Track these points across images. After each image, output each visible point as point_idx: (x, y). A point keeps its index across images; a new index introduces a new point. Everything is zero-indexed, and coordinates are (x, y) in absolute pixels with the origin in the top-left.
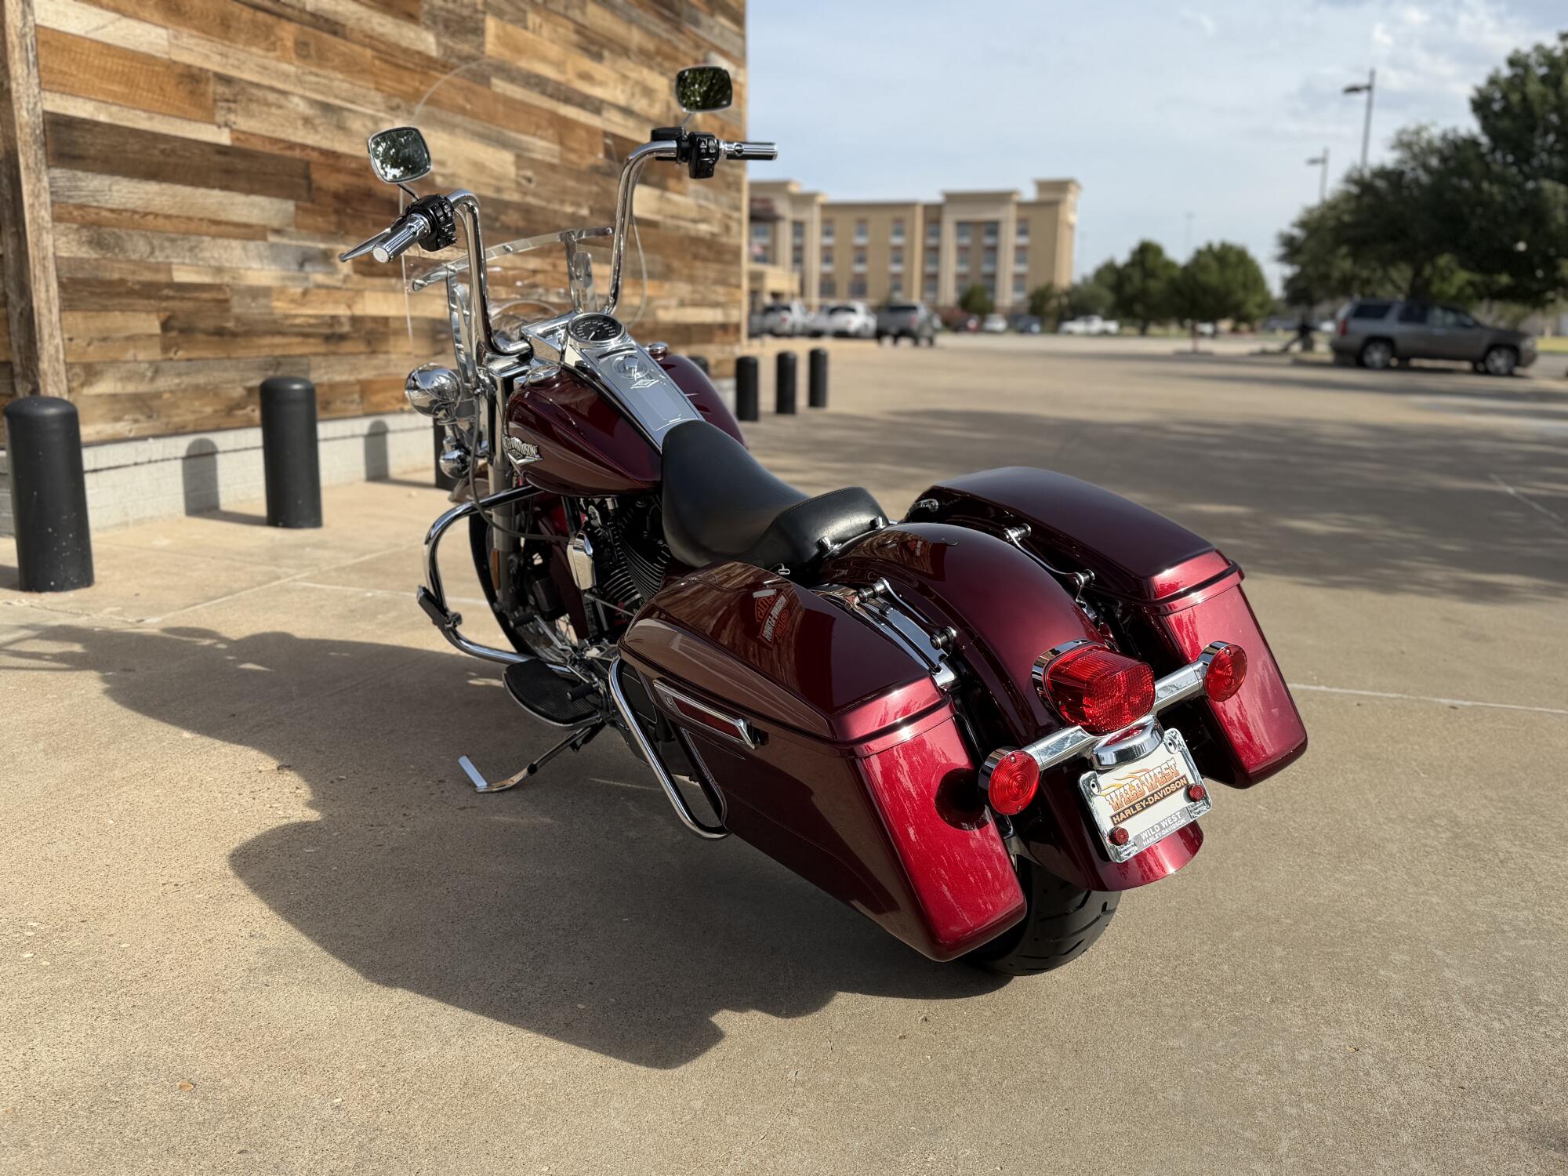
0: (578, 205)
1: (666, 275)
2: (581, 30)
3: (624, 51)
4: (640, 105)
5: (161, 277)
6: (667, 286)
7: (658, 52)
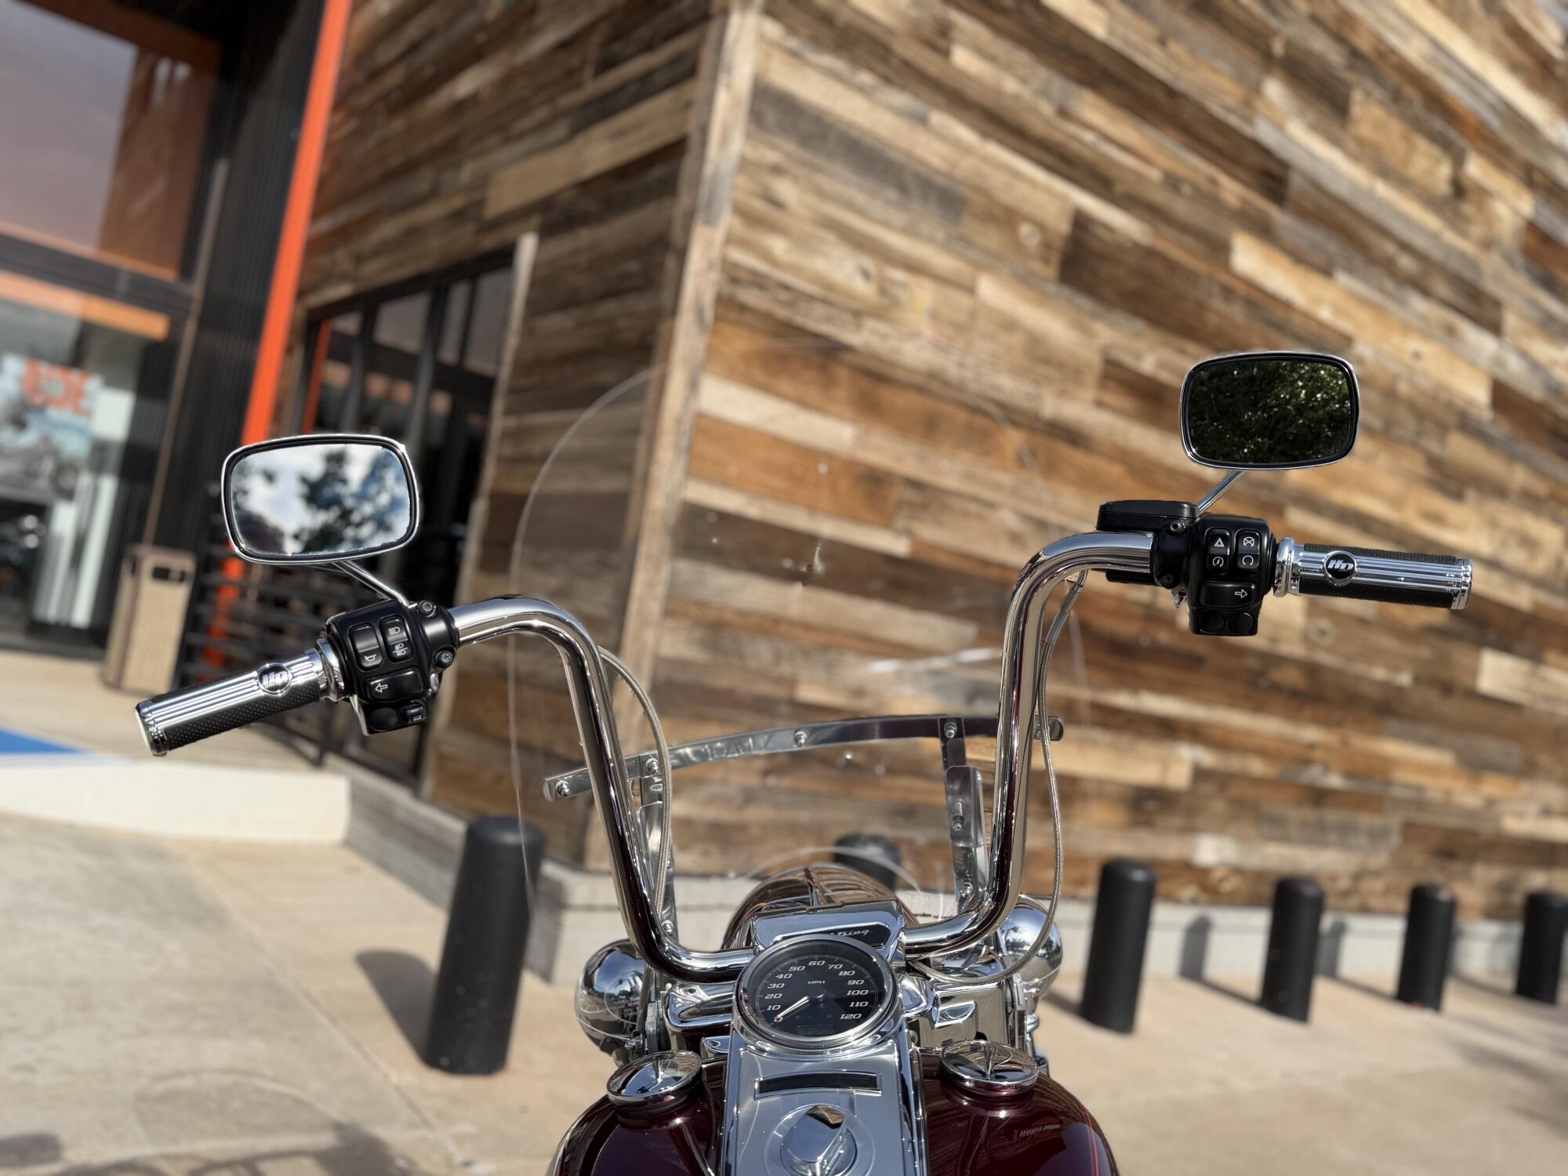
0: (1396, 669)
1: (1527, 771)
2: (1435, 463)
3: (1496, 490)
4: (1515, 557)
5: (779, 692)
6: (1525, 787)
7: (1553, 497)
